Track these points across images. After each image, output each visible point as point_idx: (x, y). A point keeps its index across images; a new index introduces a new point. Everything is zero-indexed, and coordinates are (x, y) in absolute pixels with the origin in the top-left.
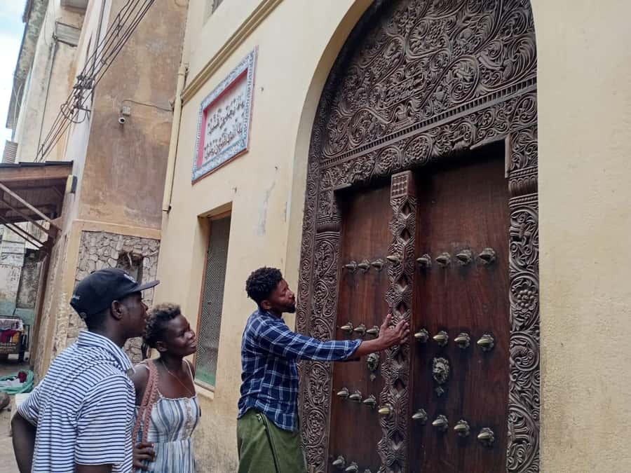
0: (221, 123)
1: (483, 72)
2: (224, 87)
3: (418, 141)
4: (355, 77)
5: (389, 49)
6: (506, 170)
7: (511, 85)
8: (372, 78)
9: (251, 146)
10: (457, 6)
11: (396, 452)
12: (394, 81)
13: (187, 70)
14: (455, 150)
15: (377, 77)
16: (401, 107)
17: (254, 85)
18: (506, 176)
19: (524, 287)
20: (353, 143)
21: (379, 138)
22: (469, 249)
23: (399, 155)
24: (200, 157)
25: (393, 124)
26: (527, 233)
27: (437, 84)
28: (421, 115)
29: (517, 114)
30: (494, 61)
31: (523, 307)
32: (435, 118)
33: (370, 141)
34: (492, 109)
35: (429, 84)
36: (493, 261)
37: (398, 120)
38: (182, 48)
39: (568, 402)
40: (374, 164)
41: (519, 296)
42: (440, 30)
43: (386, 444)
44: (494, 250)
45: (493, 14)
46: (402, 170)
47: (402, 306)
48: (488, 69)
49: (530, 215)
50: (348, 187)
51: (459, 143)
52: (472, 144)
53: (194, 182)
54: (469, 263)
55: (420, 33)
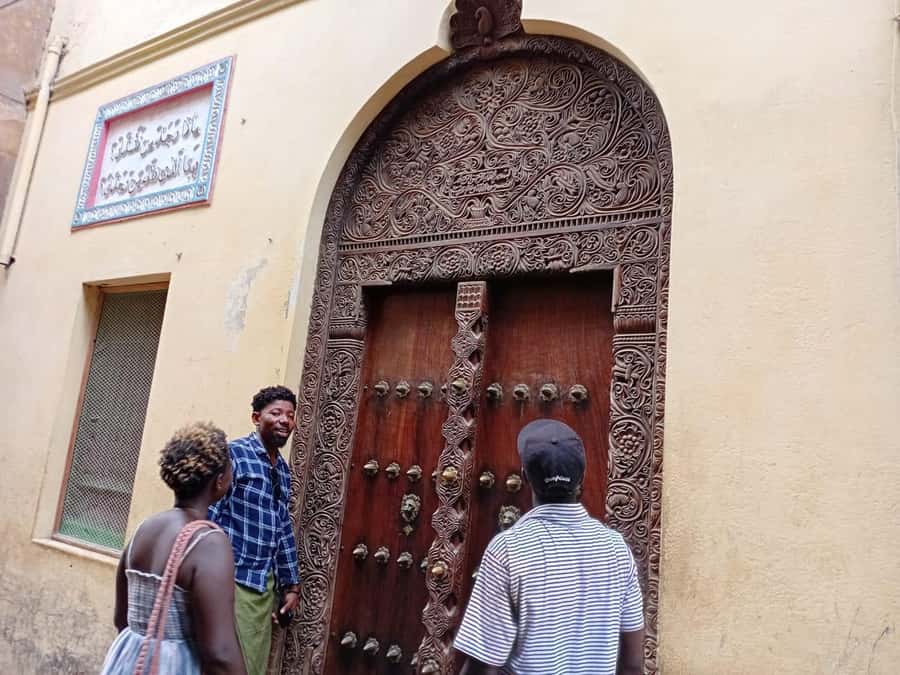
0: (144, 149)
1: (592, 188)
2: (157, 96)
3: (499, 248)
4: (405, 146)
5: (462, 125)
6: (614, 303)
7: (625, 211)
8: (433, 155)
9: (215, 197)
10: (562, 102)
11: (450, 619)
12: (467, 167)
13: (64, 46)
14: (549, 269)
15: (441, 155)
16: (476, 201)
17: (225, 110)
18: (613, 310)
19: (629, 432)
20: (396, 231)
21: (439, 233)
22: (553, 382)
23: (471, 259)
24: (92, 192)
25: (464, 220)
26: (635, 375)
27: (529, 186)
28: (505, 217)
29: (629, 245)
30: (605, 179)
31: (627, 453)
32: (525, 226)
33: (425, 233)
34: (600, 233)
35: (517, 184)
36: (584, 400)
37: (470, 216)
38: (54, 9)
39: (692, 553)
40: (431, 264)
41: (622, 441)
42: (537, 124)
43: (436, 611)
44: (585, 387)
45: (609, 126)
46: (473, 278)
47: (466, 444)
48: (596, 187)
49: (638, 356)
50: (387, 286)
51: (555, 262)
52: (573, 266)
53: (77, 228)
54: (554, 399)
55: (508, 119)
